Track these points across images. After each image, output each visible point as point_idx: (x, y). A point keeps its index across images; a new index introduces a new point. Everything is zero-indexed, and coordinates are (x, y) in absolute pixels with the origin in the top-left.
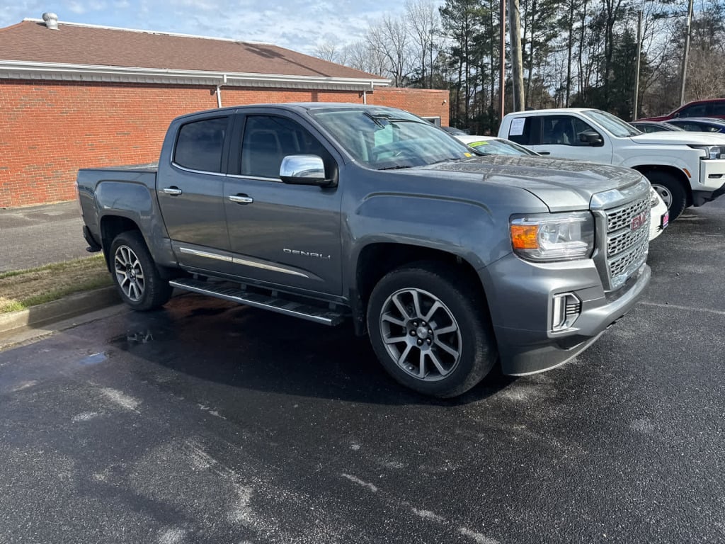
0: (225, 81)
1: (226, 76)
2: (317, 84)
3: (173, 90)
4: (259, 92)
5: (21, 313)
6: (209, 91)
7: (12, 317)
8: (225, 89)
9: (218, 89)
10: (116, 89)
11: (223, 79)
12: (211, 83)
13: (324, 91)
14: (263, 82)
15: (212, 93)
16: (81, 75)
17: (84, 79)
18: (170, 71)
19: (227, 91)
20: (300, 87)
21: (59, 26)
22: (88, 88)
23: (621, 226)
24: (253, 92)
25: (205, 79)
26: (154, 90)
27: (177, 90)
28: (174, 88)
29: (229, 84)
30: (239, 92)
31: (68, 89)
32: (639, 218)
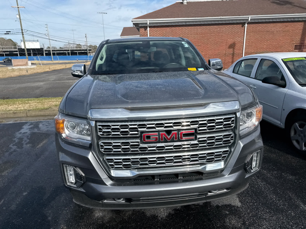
0: (249, 20)
1: (250, 18)
3: (224, 26)
4: (269, 24)
6: (241, 25)
8: (250, 24)
9: (246, 24)
10: (198, 27)
11: (248, 19)
12: (243, 22)
14: (273, 19)
15: (243, 26)
16: (186, 22)
17: (187, 24)
18: (222, 17)
20: (296, 20)
21: (187, 3)
22: (188, 27)
23: (120, 135)
24: (266, 24)
25: (240, 20)
26: (215, 26)
27: (225, 26)
28: (224, 25)
29: (252, 21)
30: (258, 25)
31: (180, 28)
32: (160, 134)
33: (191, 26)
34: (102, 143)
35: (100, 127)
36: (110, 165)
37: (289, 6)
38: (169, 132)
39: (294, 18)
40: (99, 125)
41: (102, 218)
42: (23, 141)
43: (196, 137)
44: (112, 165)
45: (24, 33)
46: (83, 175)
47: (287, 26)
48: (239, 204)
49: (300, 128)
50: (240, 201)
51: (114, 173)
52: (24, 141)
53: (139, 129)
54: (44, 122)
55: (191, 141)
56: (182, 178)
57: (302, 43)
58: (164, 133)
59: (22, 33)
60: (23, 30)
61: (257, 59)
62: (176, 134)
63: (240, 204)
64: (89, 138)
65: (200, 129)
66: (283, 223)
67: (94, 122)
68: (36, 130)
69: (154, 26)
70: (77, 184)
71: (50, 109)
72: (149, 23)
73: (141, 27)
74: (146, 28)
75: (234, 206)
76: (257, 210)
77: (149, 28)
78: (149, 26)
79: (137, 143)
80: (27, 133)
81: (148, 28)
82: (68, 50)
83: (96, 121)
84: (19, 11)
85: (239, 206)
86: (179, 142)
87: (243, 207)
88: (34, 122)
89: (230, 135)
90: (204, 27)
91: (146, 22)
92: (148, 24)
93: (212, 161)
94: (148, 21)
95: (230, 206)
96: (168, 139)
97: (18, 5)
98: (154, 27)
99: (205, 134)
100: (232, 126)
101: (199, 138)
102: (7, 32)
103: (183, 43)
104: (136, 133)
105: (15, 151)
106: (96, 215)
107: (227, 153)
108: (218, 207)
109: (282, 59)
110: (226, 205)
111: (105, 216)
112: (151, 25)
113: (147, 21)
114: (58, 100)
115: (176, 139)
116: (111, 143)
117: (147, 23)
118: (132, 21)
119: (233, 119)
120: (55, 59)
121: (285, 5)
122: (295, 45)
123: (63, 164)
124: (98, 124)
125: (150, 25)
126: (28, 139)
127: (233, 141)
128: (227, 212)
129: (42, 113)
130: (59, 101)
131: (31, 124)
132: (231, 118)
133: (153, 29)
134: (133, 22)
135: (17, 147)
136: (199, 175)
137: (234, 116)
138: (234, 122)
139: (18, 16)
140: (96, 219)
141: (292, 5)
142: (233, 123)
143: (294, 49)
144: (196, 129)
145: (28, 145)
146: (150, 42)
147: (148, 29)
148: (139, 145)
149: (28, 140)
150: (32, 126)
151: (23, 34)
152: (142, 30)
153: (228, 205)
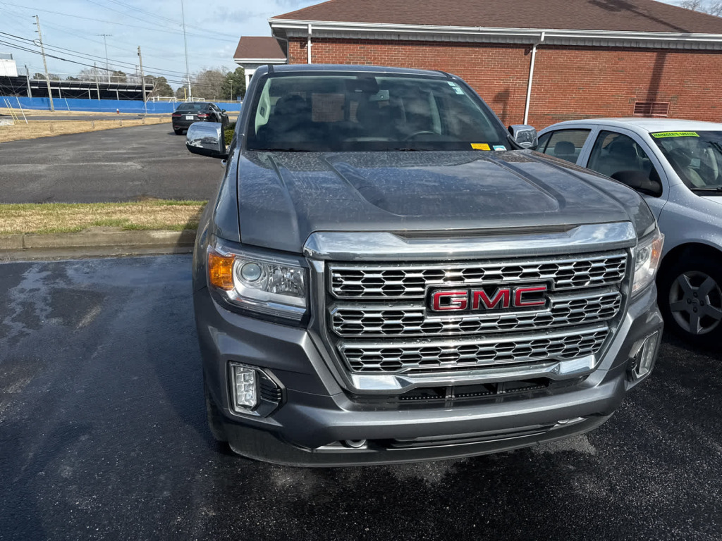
0: (542, 39)
1: (544, 34)
2: (669, 42)
3: (484, 49)
4: (584, 52)
5: (177, 233)
6: (523, 50)
7: (169, 234)
8: (542, 48)
9: (534, 49)
10: (428, 48)
11: (540, 37)
12: (528, 43)
13: (677, 51)
15: (526, 53)
16: (399, 34)
17: (402, 38)
18: (482, 29)
19: (544, 51)
20: (642, 45)
22: (404, 47)
23: (383, 295)
24: (577, 52)
25: (521, 38)
26: (464, 49)
27: (488, 50)
28: (485, 47)
29: (548, 43)
30: (559, 52)
31: (386, 47)
32: (472, 294)
33: (409, 44)
34: (340, 312)
35: (338, 275)
36: (353, 363)
37: (628, 13)
38: (490, 290)
39: (637, 41)
40: (335, 272)
41: (296, 487)
42: (35, 309)
43: (548, 301)
44: (358, 363)
46: (282, 386)
47: (621, 59)
48: (592, 450)
49: (693, 285)
50: (592, 443)
51: (360, 382)
52: (38, 311)
53: (427, 282)
54: (77, 263)
55: (536, 310)
56: (504, 392)
57: (650, 100)
58: (482, 290)
61: (590, 130)
62: (506, 293)
63: (594, 449)
64: (301, 301)
65: (559, 282)
66: (692, 485)
67: (323, 262)
68: (61, 284)
69: (322, 39)
70: (262, 407)
71: (84, 232)
72: (312, 30)
73: (293, 39)
74: (303, 42)
75: (582, 454)
76: (631, 461)
77: (312, 42)
78: (312, 38)
79: (419, 315)
80: (38, 290)
81: (309, 42)
82: (95, 86)
83: (327, 262)
85: (592, 454)
86: (512, 311)
87: (600, 454)
88: (48, 264)
89: (614, 296)
90: (441, 49)
91: (306, 27)
92: (310, 32)
93: (573, 354)
94: (311, 26)
95: (571, 453)
96: (489, 305)
98: (324, 40)
99: (566, 295)
100: (619, 278)
101: (555, 304)
103: (451, 84)
104: (420, 289)
105: (22, 334)
106: (280, 483)
107: (604, 337)
108: (547, 456)
109: (650, 134)
110: (564, 452)
111: (299, 484)
112: (317, 36)
113: (307, 25)
114: (96, 210)
115: (506, 305)
116: (359, 313)
117: (307, 30)
118: (271, 24)
119: (623, 262)
121: (618, 10)
122: (637, 103)
123: (229, 361)
124: (332, 268)
125: (314, 36)
126: (47, 305)
127: (618, 309)
128: (571, 467)
129: (64, 242)
130: (99, 212)
131: (44, 268)
132: (619, 259)
133: (320, 45)
134: (273, 26)
135: (24, 325)
136: (542, 386)
137: (626, 255)
138: (625, 268)
140: (280, 491)
141: (636, 12)
142: (622, 271)
143: (635, 112)
144: (548, 283)
145: (54, 321)
146: (376, 78)
147: (310, 44)
148: (422, 318)
149: (49, 309)
150: (49, 273)
152: (294, 47)
153: (569, 452)
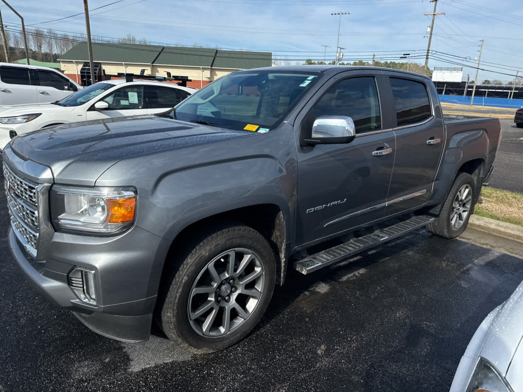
45: (429, 57)
50: (145, 370)
59: (427, 56)
60: (430, 51)
75: (127, 365)
84: (433, 21)
85: (130, 370)
97: (435, 12)
102: (404, 55)
103: (311, 78)
107: (36, 240)
120: (476, 103)
127: (37, 224)
128: (107, 360)
132: (33, 188)
137: (36, 187)
138: (36, 196)
139: (429, 30)
142: (34, 197)
151: (427, 58)
